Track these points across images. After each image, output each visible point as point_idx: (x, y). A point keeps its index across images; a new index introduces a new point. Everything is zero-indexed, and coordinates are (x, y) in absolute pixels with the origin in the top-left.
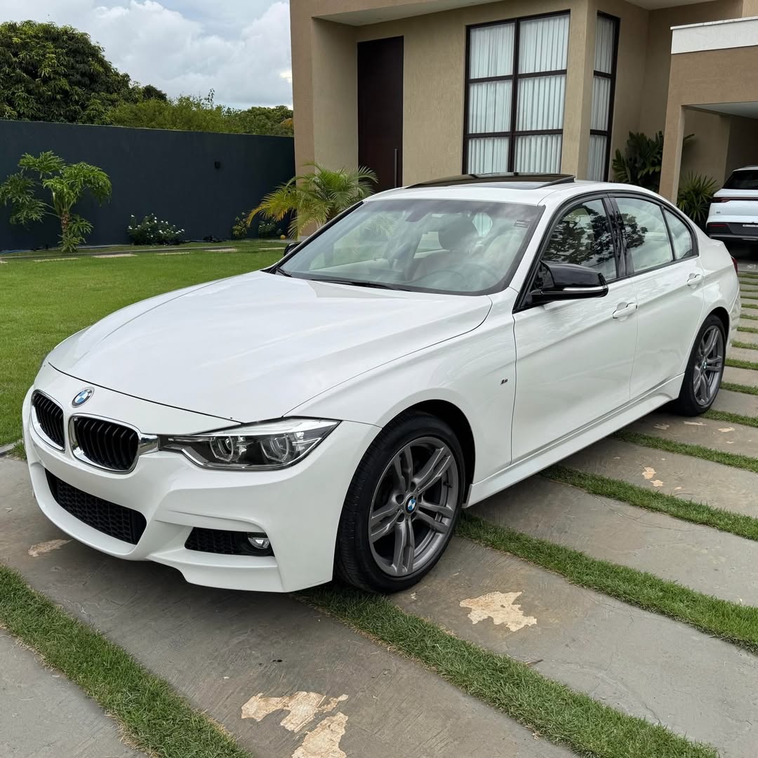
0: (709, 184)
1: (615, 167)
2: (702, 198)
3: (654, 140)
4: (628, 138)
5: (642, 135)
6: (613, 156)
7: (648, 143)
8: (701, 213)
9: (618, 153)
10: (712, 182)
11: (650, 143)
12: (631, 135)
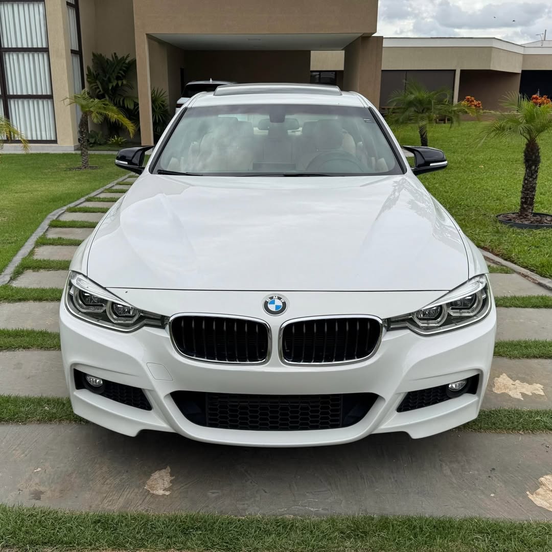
0: (162, 94)
1: (88, 80)
2: (159, 105)
3: (111, 59)
4: (92, 57)
5: (101, 55)
6: (86, 72)
7: (107, 61)
8: (161, 116)
9: (88, 68)
10: (163, 92)
11: (109, 62)
12: (94, 55)
